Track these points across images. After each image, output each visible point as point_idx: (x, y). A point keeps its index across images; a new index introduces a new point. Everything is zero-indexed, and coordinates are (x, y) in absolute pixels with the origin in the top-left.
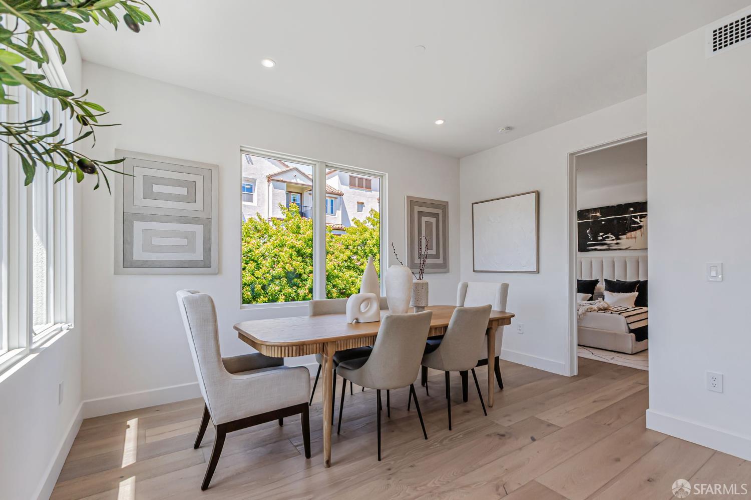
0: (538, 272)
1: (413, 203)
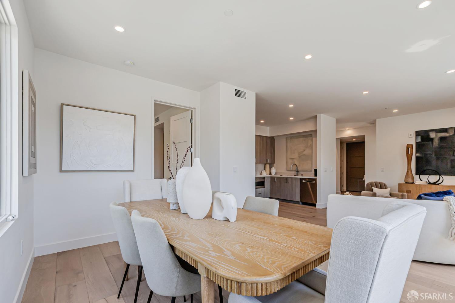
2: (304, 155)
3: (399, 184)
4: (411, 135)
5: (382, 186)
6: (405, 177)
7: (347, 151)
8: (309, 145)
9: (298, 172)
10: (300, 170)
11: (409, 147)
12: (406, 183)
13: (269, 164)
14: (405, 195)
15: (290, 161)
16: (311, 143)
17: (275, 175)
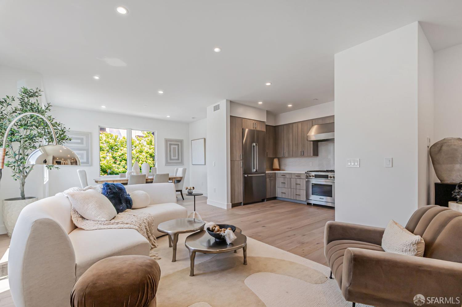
0: (205, 164)
1: (167, 141)
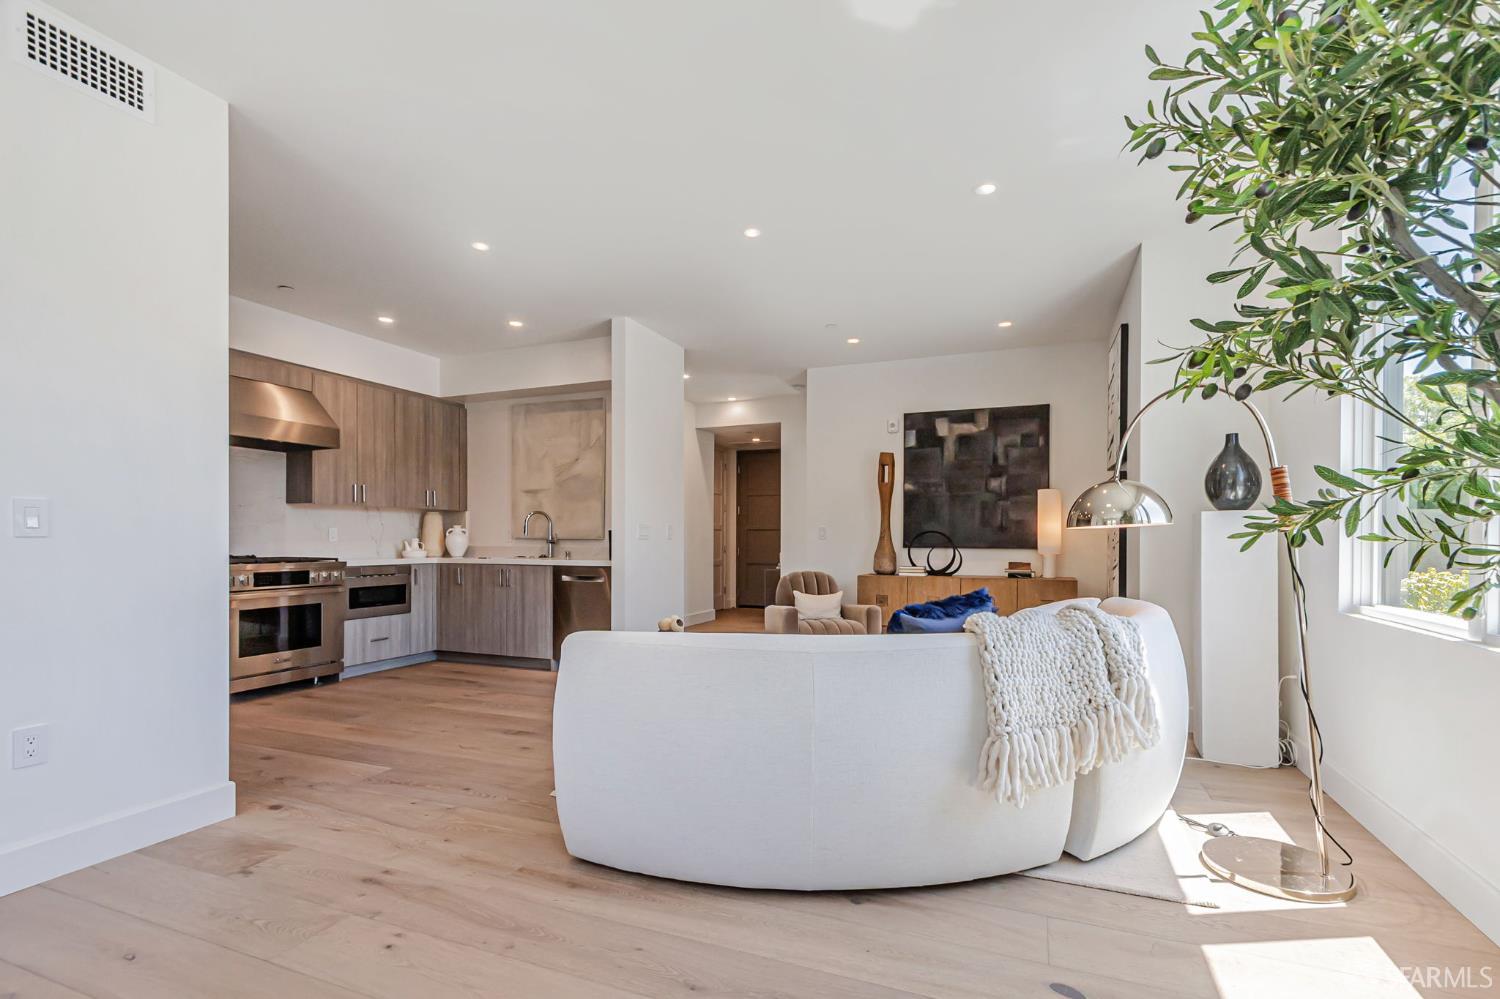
2: (576, 477)
3: (859, 577)
4: (893, 425)
5: (820, 585)
6: (876, 556)
7: (738, 475)
8: (594, 439)
9: (553, 543)
10: (560, 536)
11: (886, 460)
12: (879, 573)
13: (444, 513)
14: (877, 611)
15: (525, 503)
16: (601, 431)
17: (466, 555)
